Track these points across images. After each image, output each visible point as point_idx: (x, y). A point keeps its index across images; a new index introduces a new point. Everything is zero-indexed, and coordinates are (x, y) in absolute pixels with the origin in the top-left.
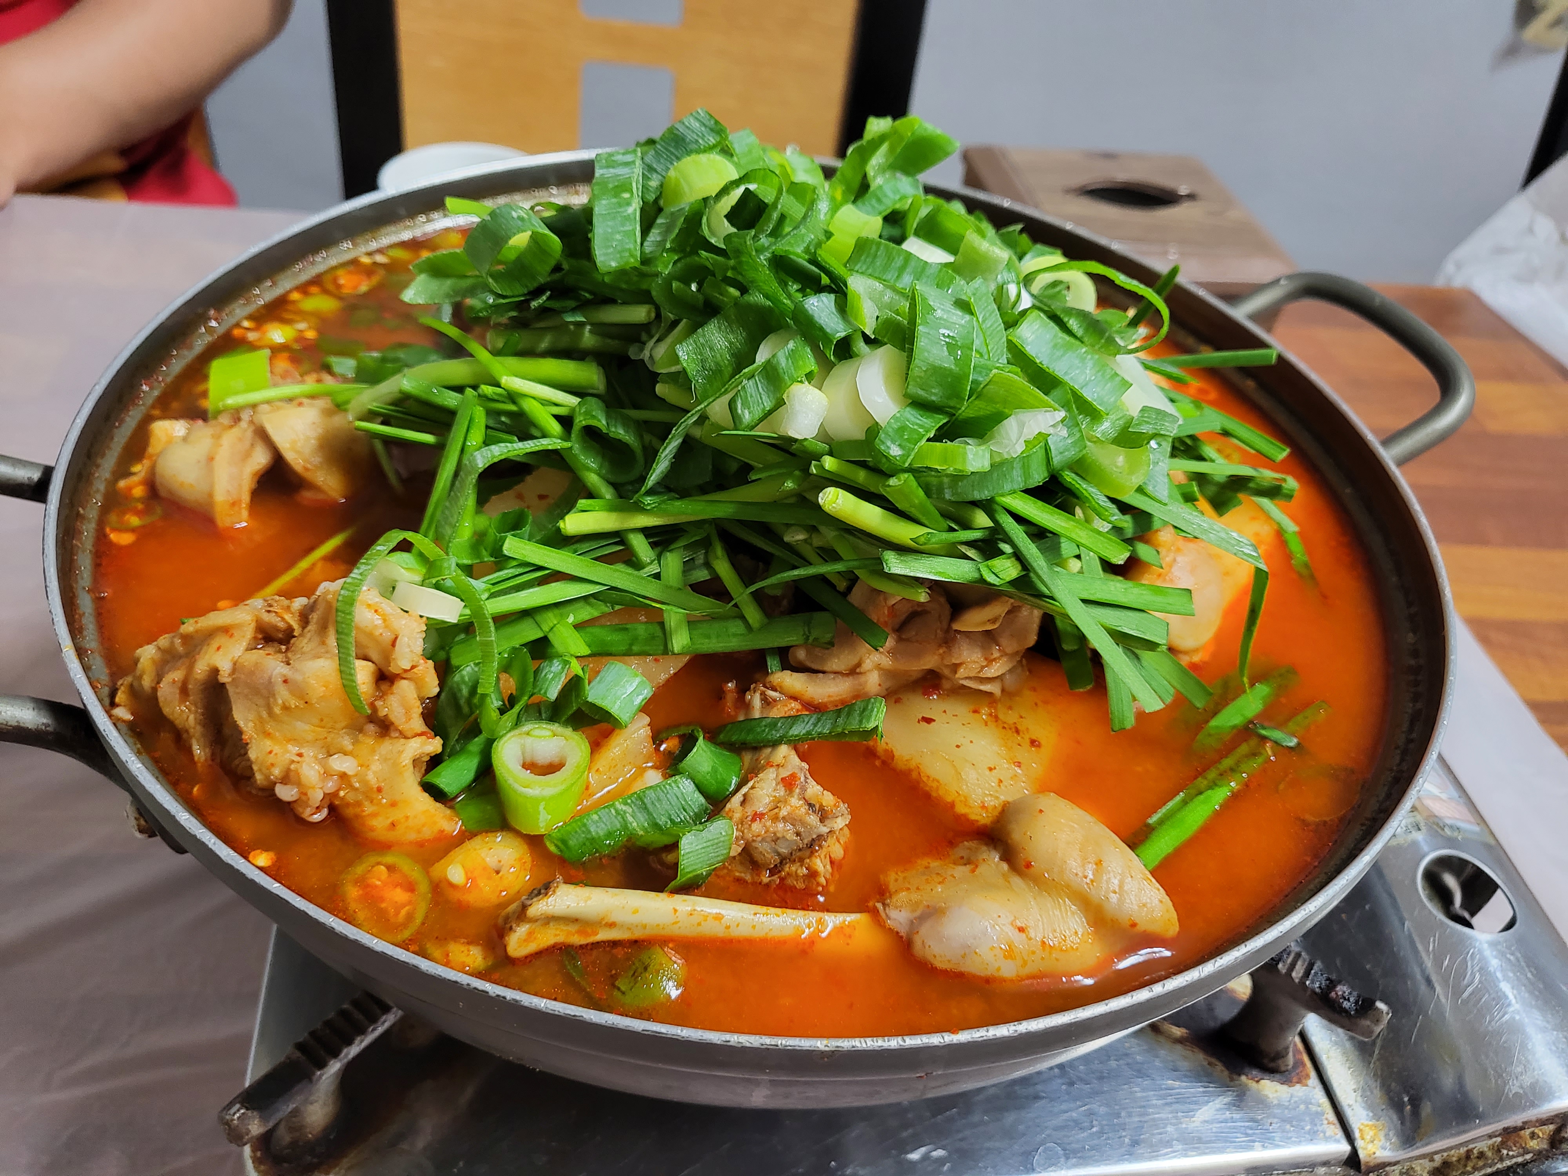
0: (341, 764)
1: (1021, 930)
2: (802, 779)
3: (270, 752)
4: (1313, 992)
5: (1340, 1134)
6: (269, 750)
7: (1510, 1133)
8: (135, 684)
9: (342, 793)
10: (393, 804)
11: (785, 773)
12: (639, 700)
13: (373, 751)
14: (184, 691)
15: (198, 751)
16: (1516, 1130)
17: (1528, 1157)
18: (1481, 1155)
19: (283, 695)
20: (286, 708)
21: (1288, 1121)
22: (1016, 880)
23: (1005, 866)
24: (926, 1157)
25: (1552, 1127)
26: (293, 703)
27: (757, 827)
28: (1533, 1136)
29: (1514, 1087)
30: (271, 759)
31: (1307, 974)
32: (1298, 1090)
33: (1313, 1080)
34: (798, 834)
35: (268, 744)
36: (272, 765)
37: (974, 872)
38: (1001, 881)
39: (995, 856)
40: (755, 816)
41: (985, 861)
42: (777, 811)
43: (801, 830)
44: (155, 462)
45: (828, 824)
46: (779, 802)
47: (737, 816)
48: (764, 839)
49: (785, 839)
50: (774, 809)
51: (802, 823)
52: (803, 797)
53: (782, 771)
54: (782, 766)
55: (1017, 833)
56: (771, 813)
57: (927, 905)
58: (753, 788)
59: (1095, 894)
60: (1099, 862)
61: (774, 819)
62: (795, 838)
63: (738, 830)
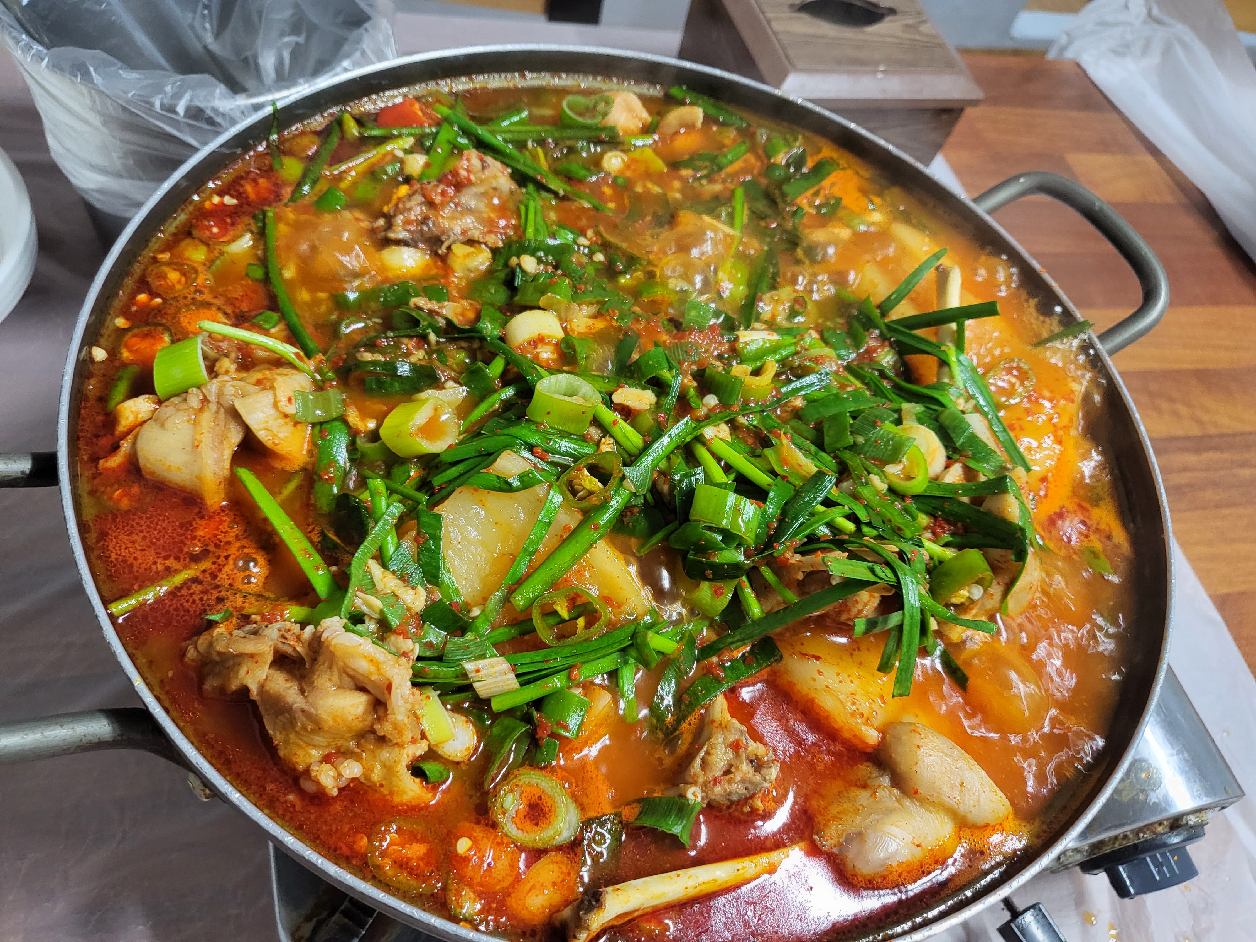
1: (918, 846)
2: (744, 741)
11: (731, 739)
22: (907, 803)
23: (896, 792)
27: (718, 789)
34: (746, 788)
37: (875, 798)
38: (896, 804)
39: (886, 781)
40: (716, 781)
41: (879, 786)
42: (732, 776)
43: (749, 786)
44: (134, 443)
45: (767, 778)
46: (731, 766)
47: (701, 780)
48: (722, 795)
49: (737, 792)
50: (727, 772)
51: (751, 782)
52: (747, 758)
53: (727, 734)
54: (724, 727)
55: (903, 767)
56: (727, 777)
57: (849, 831)
58: (707, 753)
59: (962, 809)
60: (962, 784)
61: (730, 782)
62: (745, 791)
63: (703, 791)
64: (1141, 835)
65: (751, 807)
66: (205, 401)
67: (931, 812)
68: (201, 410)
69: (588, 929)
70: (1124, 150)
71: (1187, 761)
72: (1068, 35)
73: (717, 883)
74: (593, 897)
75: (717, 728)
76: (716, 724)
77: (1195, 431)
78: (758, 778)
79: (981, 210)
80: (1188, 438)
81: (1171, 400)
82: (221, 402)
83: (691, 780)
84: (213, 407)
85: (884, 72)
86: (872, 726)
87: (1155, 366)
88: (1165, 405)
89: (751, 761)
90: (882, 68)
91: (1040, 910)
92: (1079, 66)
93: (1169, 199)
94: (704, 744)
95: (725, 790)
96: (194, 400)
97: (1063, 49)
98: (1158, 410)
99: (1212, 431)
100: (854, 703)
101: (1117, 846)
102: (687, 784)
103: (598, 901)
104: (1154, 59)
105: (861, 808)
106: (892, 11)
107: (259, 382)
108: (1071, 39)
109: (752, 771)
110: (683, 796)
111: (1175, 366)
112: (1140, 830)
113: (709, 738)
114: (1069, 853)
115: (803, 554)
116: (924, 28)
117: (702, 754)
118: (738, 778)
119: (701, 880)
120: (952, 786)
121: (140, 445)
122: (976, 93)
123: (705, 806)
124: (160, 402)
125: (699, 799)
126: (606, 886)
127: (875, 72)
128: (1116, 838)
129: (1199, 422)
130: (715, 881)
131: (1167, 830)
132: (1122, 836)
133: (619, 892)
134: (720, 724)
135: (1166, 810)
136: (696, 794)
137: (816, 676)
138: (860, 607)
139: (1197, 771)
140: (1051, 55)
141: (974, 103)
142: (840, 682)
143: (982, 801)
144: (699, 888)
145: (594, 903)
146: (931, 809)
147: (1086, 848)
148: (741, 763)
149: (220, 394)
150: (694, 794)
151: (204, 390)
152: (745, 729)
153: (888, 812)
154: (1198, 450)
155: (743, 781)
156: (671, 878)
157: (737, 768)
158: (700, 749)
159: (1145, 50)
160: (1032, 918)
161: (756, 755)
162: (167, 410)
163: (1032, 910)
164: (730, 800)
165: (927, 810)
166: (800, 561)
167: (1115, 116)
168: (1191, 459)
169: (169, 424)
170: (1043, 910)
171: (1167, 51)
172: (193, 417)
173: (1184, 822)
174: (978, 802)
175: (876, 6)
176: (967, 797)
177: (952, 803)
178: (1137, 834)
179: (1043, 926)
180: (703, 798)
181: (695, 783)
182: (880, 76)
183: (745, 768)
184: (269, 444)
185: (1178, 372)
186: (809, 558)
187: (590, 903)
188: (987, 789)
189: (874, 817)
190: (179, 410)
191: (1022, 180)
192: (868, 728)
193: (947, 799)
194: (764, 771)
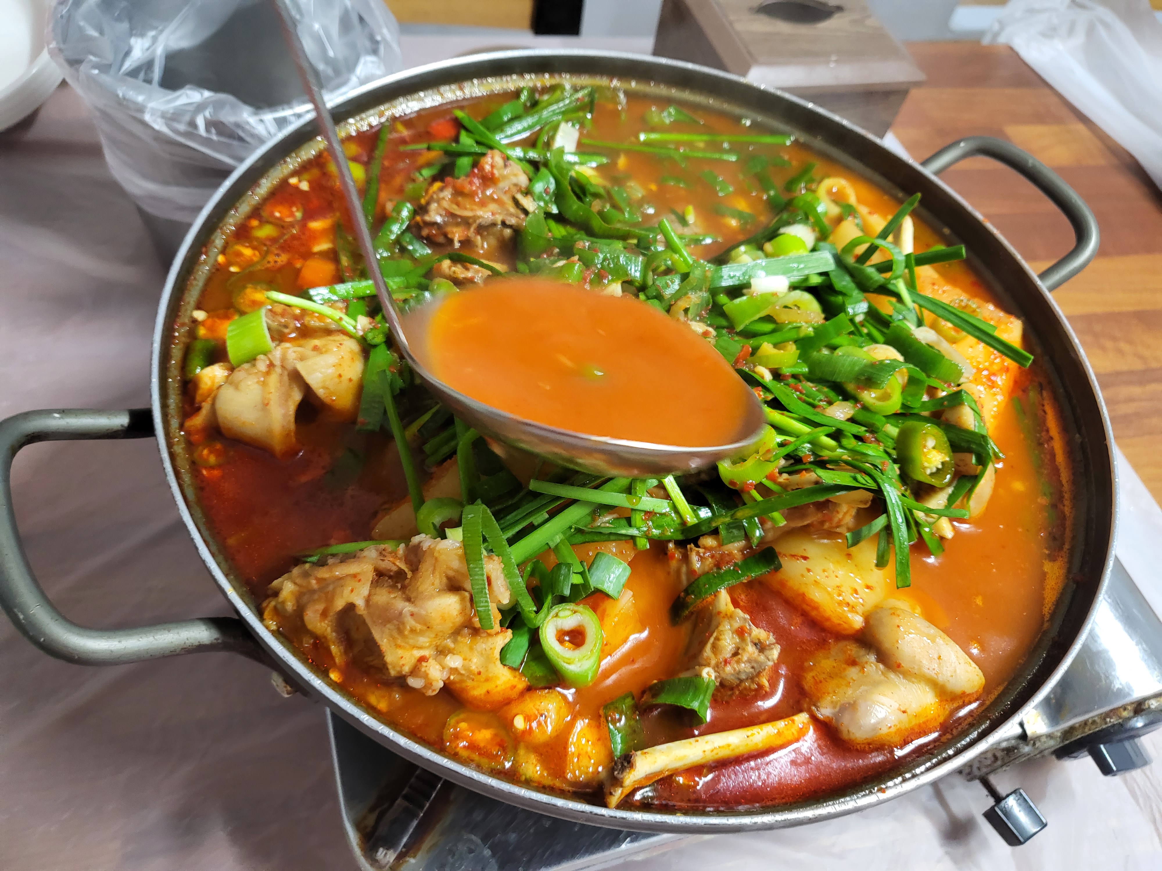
0: (454, 661)
1: (904, 712)
2: (748, 627)
3: (402, 657)
6: (400, 656)
8: (279, 606)
9: (452, 677)
10: (487, 680)
11: (737, 625)
12: (624, 580)
13: (471, 649)
14: (324, 614)
15: (334, 649)
19: (410, 623)
20: (413, 631)
22: (892, 676)
23: (881, 666)
26: (419, 627)
27: (728, 669)
30: (402, 662)
34: (753, 667)
35: (400, 652)
36: (403, 665)
37: (864, 672)
38: (882, 677)
39: (872, 658)
40: (726, 662)
41: (866, 663)
42: (739, 656)
43: (755, 665)
44: (213, 404)
45: (770, 657)
46: (738, 648)
47: (713, 662)
48: (732, 674)
49: (745, 672)
50: (736, 654)
51: (756, 661)
52: (752, 642)
53: (733, 622)
54: (730, 617)
55: (887, 644)
56: (735, 659)
57: (842, 702)
58: (717, 639)
59: (941, 679)
60: (939, 658)
61: (738, 662)
62: (751, 670)
63: (715, 671)
64: (1108, 720)
65: (758, 685)
66: (271, 365)
67: (913, 682)
68: (268, 373)
69: (622, 786)
70: (1058, 120)
71: (1145, 650)
72: (1000, 22)
73: (731, 748)
74: (625, 760)
75: (724, 617)
76: (722, 615)
77: (1139, 366)
78: (762, 658)
79: (928, 172)
80: (1132, 372)
81: (1114, 339)
82: (284, 365)
83: (704, 663)
84: (278, 370)
85: (836, 61)
86: (857, 613)
87: (1098, 309)
88: (1109, 344)
89: (756, 644)
90: (834, 58)
91: (1021, 795)
92: (1011, 49)
93: (1102, 162)
94: (714, 632)
95: (735, 670)
96: (262, 365)
97: (996, 35)
98: (1103, 349)
99: (1154, 365)
100: (840, 595)
101: (1088, 732)
102: (702, 665)
103: (629, 762)
104: (1079, 39)
105: (851, 681)
106: (839, 9)
107: (315, 348)
108: (1002, 25)
109: (756, 652)
110: (699, 676)
111: (1116, 309)
112: (1108, 715)
113: (717, 627)
114: (1044, 739)
115: (790, 473)
116: (869, 22)
117: (712, 640)
118: (745, 658)
119: (716, 745)
120: (931, 659)
121: (219, 405)
122: (919, 76)
123: (718, 684)
124: (232, 369)
125: (713, 678)
126: (636, 750)
127: (828, 62)
128: (1085, 723)
129: (1141, 357)
130: (729, 745)
131: (1132, 714)
132: (1090, 721)
133: (647, 755)
134: (726, 615)
135: (1129, 694)
136: (710, 674)
137: (805, 573)
138: (840, 516)
139: (1154, 659)
140: (986, 41)
141: (917, 84)
142: (827, 577)
143: (958, 672)
144: (715, 752)
145: (626, 764)
146: (913, 679)
147: (1059, 734)
148: (747, 645)
149: (283, 359)
150: (708, 674)
151: (270, 356)
152: (749, 617)
153: (876, 684)
154: (1141, 383)
155: (749, 661)
156: (691, 743)
157: (744, 649)
158: (711, 635)
159: (1071, 31)
160: (1015, 802)
161: (759, 640)
162: (239, 375)
163: (1014, 795)
164: (739, 679)
165: (909, 681)
166: (787, 479)
167: (1048, 91)
168: (1136, 390)
169: (242, 385)
170: (1024, 794)
171: (1091, 31)
172: (262, 379)
173: (1147, 706)
174: (955, 671)
175: (825, 5)
176: (945, 668)
177: (932, 674)
178: (1105, 719)
179: (1025, 809)
180: (716, 678)
181: (708, 665)
182: (832, 65)
183: (751, 649)
184: (327, 400)
185: (1120, 314)
186: (796, 478)
187: (623, 765)
188: (962, 661)
189: (863, 688)
190: (250, 374)
191: (962, 144)
192: (853, 614)
193: (926, 671)
194: (767, 652)
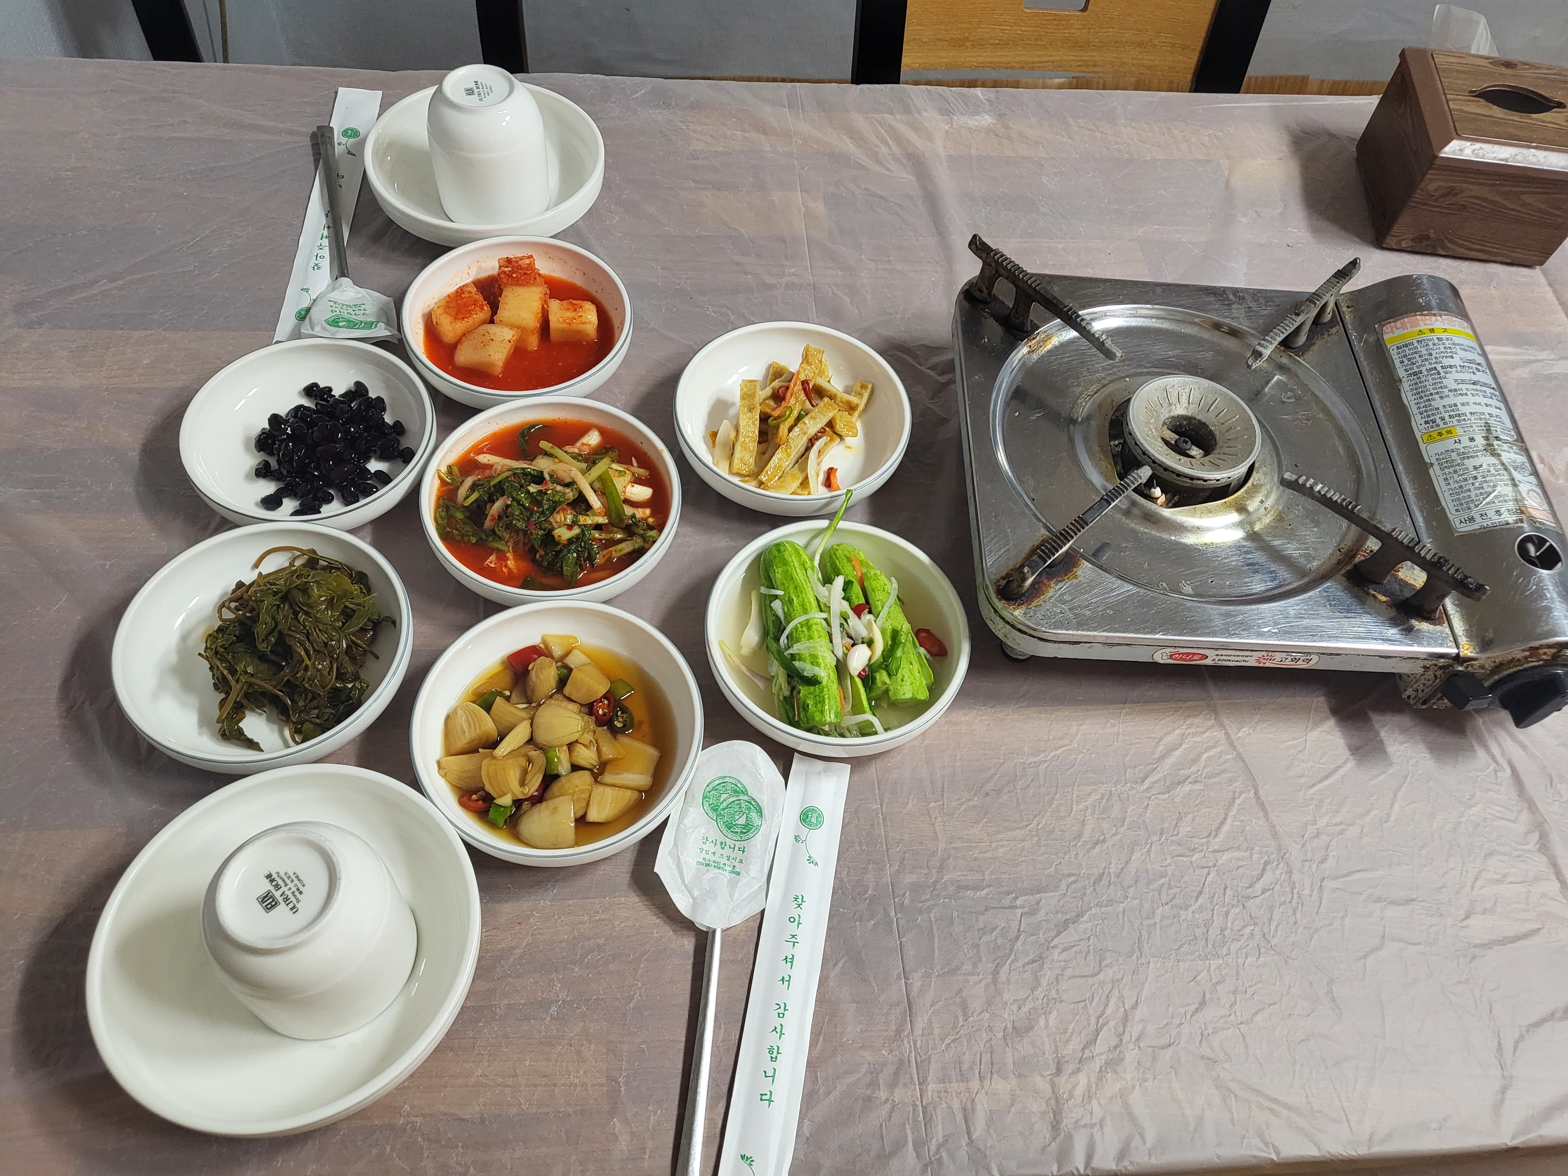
4: (1457, 579)
5: (1454, 645)
7: (1533, 649)
16: (1537, 648)
17: (1541, 663)
18: (1519, 660)
21: (1432, 638)
24: (1269, 631)
25: (1554, 651)
28: (1545, 654)
29: (1539, 631)
31: (1456, 572)
32: (1438, 628)
33: (1446, 625)
106: (1560, 105)
